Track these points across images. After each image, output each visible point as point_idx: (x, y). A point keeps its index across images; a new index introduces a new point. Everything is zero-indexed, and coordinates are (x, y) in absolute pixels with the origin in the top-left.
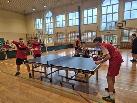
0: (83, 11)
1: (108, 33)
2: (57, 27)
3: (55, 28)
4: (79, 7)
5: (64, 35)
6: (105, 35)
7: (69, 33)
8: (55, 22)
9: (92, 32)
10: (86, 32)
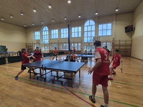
0: (72, 28)
1: (88, 44)
2: (52, 38)
3: (50, 39)
4: (69, 25)
5: (57, 44)
6: (87, 46)
7: (61, 44)
8: (50, 35)
9: (78, 43)
10: (73, 43)
